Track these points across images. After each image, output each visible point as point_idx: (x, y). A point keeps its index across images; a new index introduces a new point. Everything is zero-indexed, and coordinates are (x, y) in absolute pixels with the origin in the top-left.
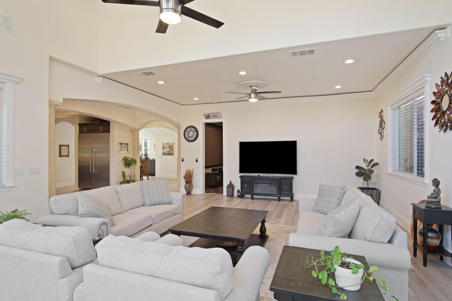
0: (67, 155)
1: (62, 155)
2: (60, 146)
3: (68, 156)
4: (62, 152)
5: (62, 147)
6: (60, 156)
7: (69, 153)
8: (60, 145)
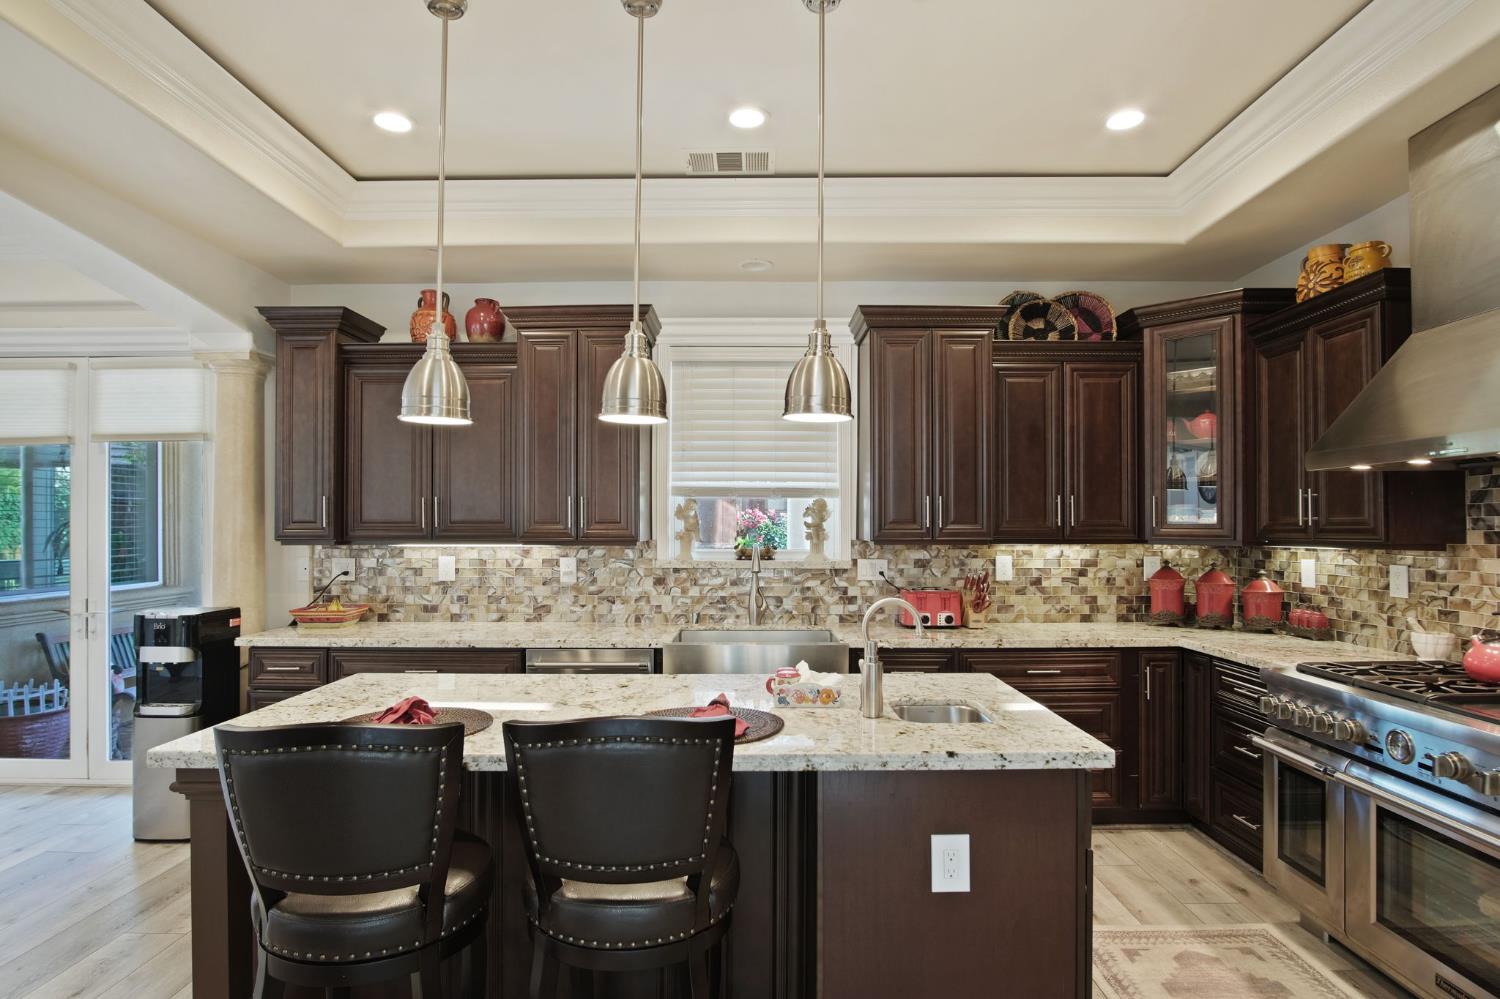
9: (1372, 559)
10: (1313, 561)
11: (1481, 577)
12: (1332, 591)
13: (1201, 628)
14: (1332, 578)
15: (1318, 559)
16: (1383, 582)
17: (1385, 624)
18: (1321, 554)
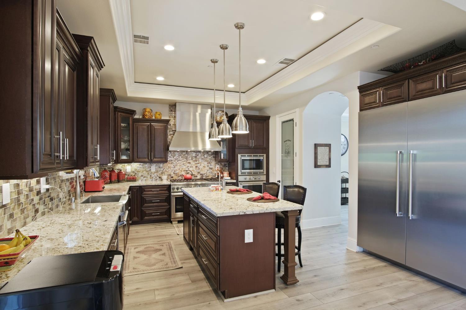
0: (328, 164)
1: (319, 164)
2: (316, 146)
3: (329, 166)
4: (319, 157)
5: (319, 149)
6: (316, 166)
7: (330, 159)
8: (315, 144)
9: (147, 165)
10: (130, 167)
11: (168, 167)
12: (135, 172)
13: (114, 183)
14: (136, 170)
15: (131, 166)
16: (149, 169)
17: (150, 176)
18: (132, 165)
